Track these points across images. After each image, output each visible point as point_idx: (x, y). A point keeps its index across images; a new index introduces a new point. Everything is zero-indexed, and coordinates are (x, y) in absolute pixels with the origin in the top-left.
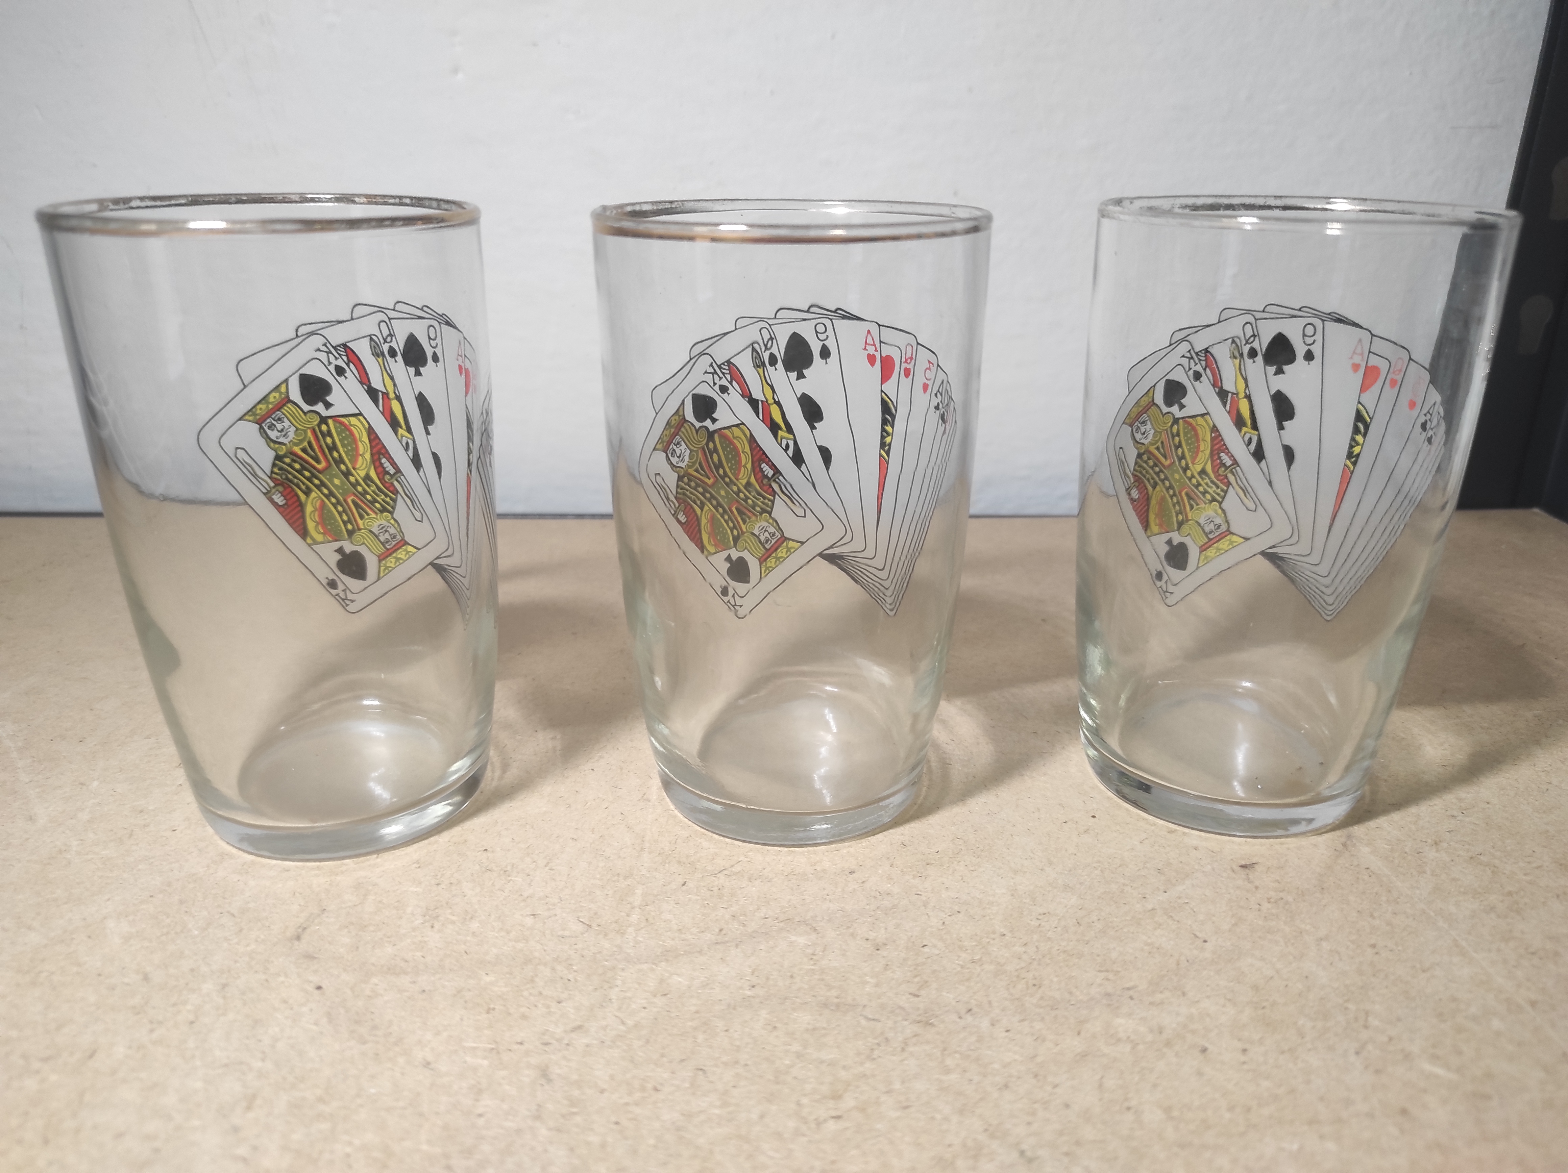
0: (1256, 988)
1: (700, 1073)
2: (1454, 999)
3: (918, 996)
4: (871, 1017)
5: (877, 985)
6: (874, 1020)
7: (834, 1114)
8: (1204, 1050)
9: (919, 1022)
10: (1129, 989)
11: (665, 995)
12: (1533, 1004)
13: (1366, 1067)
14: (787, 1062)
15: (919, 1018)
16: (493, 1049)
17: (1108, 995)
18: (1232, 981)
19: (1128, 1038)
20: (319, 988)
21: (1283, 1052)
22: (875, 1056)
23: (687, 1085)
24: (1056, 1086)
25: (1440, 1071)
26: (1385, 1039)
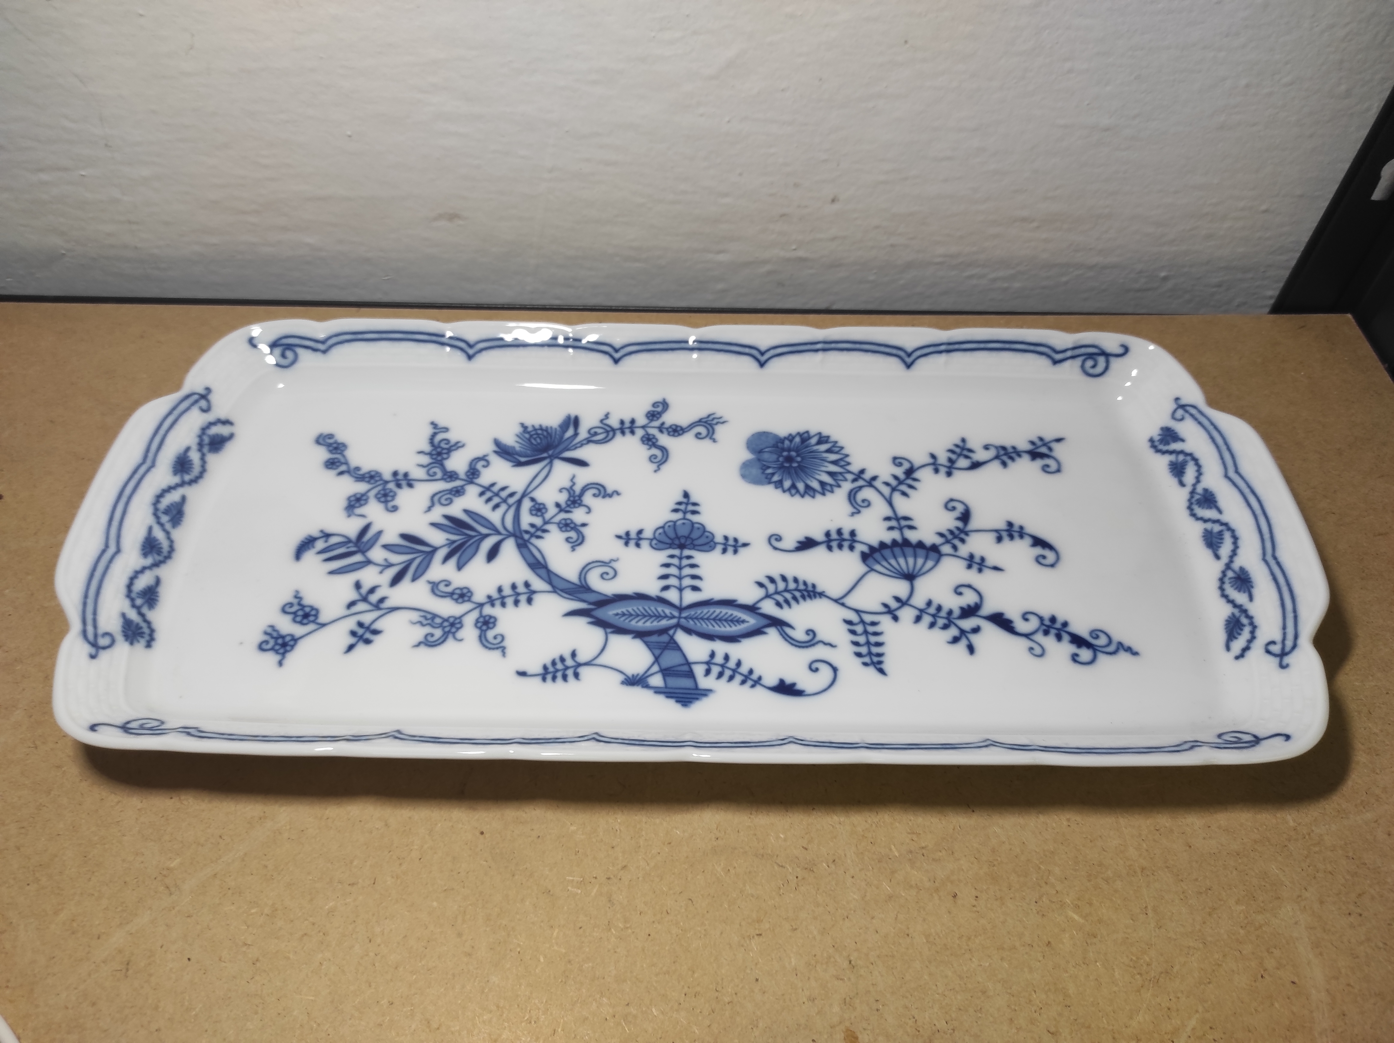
0: (993, 850)
1: (690, 902)
2: (1101, 864)
3: (806, 849)
4: (781, 864)
5: (785, 840)
6: (782, 866)
7: (758, 933)
8: (955, 896)
9: (806, 869)
10: (923, 848)
11: (670, 843)
12: (1143, 869)
13: (1038, 913)
14: (735, 896)
15: (806, 866)
16: (581, 881)
17: (911, 852)
18: (981, 844)
19: (916, 884)
20: (482, 833)
21: (997, 900)
22: (781, 893)
23: (683, 910)
24: (873, 918)
25: (1076, 917)
26: (1055, 892)
